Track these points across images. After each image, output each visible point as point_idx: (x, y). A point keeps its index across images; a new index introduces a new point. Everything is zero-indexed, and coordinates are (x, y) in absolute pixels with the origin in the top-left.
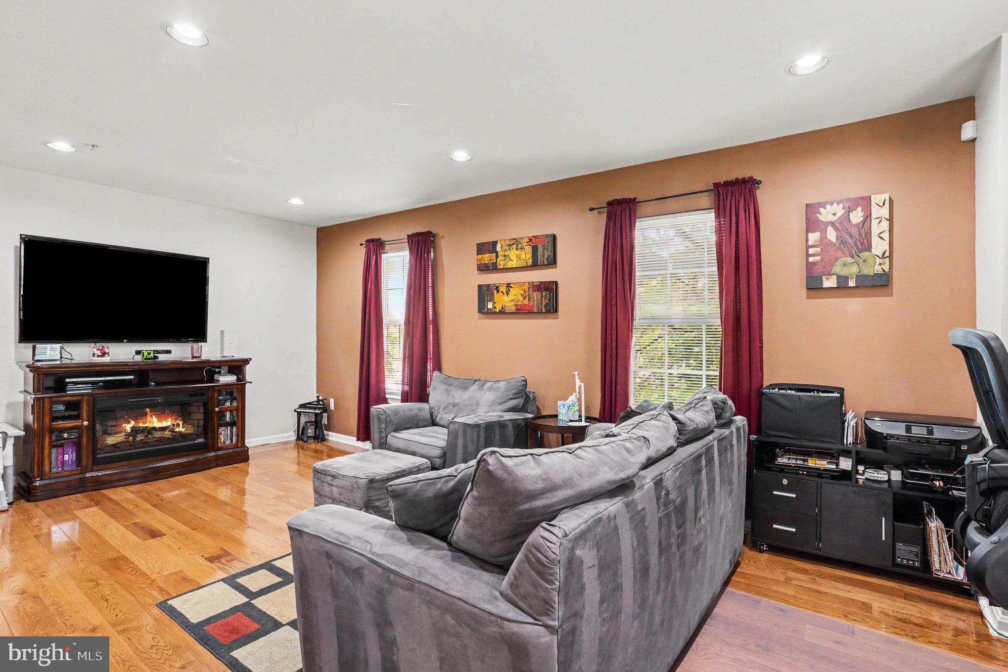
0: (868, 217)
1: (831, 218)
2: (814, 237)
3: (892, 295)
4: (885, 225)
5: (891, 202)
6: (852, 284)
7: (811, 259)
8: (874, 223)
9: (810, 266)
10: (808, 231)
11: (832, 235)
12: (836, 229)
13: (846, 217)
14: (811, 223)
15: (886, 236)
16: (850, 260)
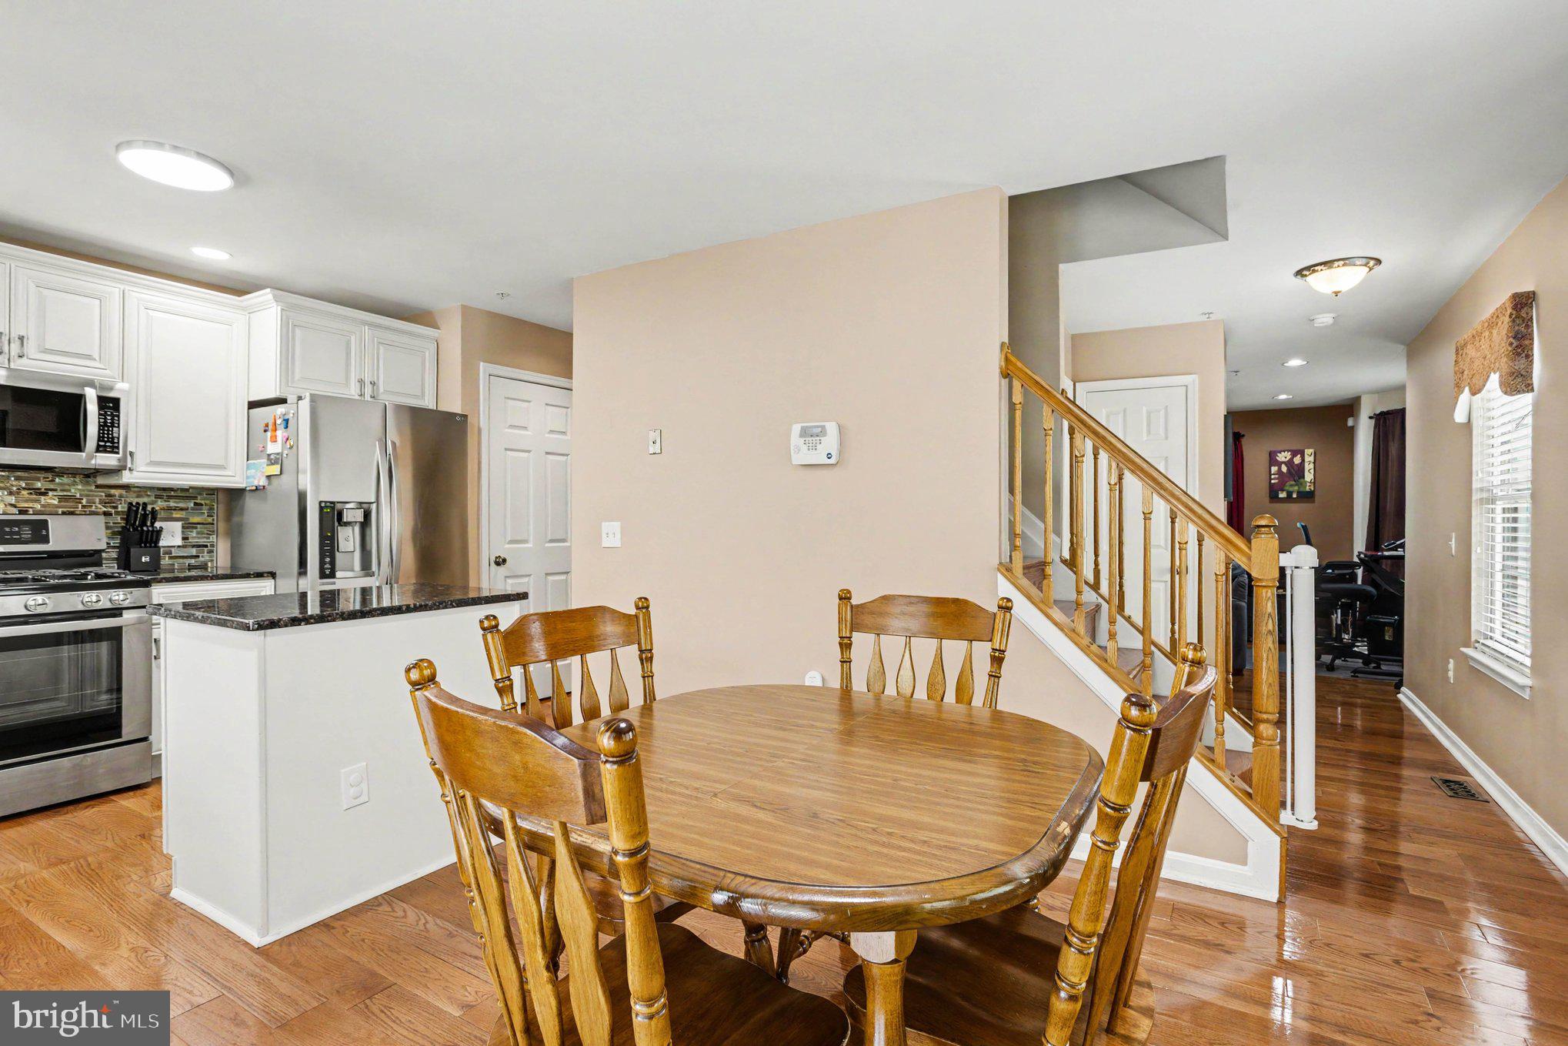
0: (1303, 460)
1: (1283, 459)
2: (1274, 469)
3: (1314, 502)
4: (1312, 466)
5: (1315, 453)
6: (1295, 496)
7: (1273, 481)
8: (1306, 464)
9: (1271, 486)
10: (1270, 466)
11: (1284, 469)
12: (1286, 465)
13: (1291, 460)
14: (1272, 460)
15: (1312, 471)
16: (1294, 482)
